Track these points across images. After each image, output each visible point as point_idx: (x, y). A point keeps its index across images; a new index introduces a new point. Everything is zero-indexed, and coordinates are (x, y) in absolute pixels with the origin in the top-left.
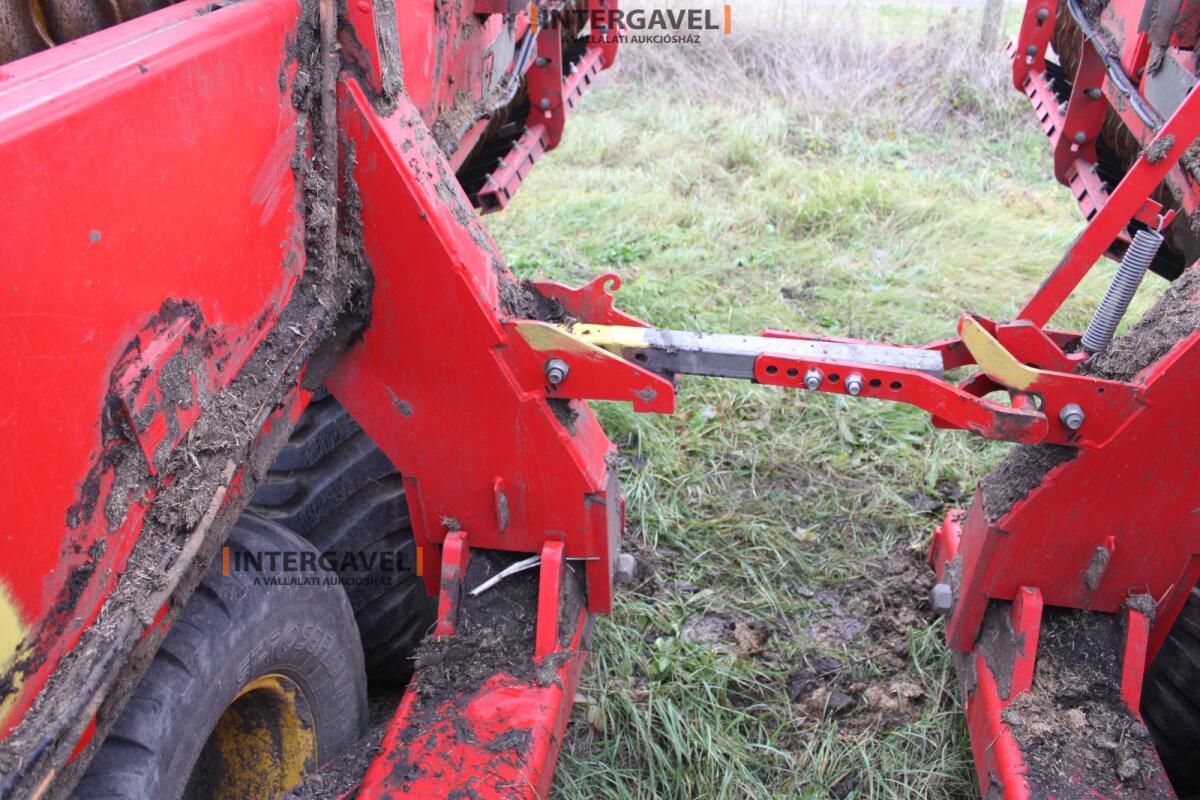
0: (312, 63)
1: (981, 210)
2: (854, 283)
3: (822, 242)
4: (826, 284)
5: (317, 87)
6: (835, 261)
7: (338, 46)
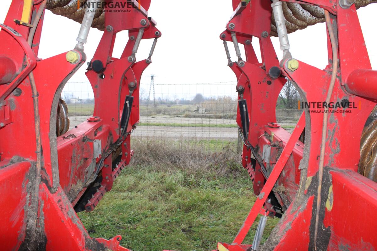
0: (33, 179)
1: (240, 201)
2: (204, 225)
3: (194, 213)
4: (195, 227)
5: (33, 186)
6: (198, 219)
7: (41, 175)
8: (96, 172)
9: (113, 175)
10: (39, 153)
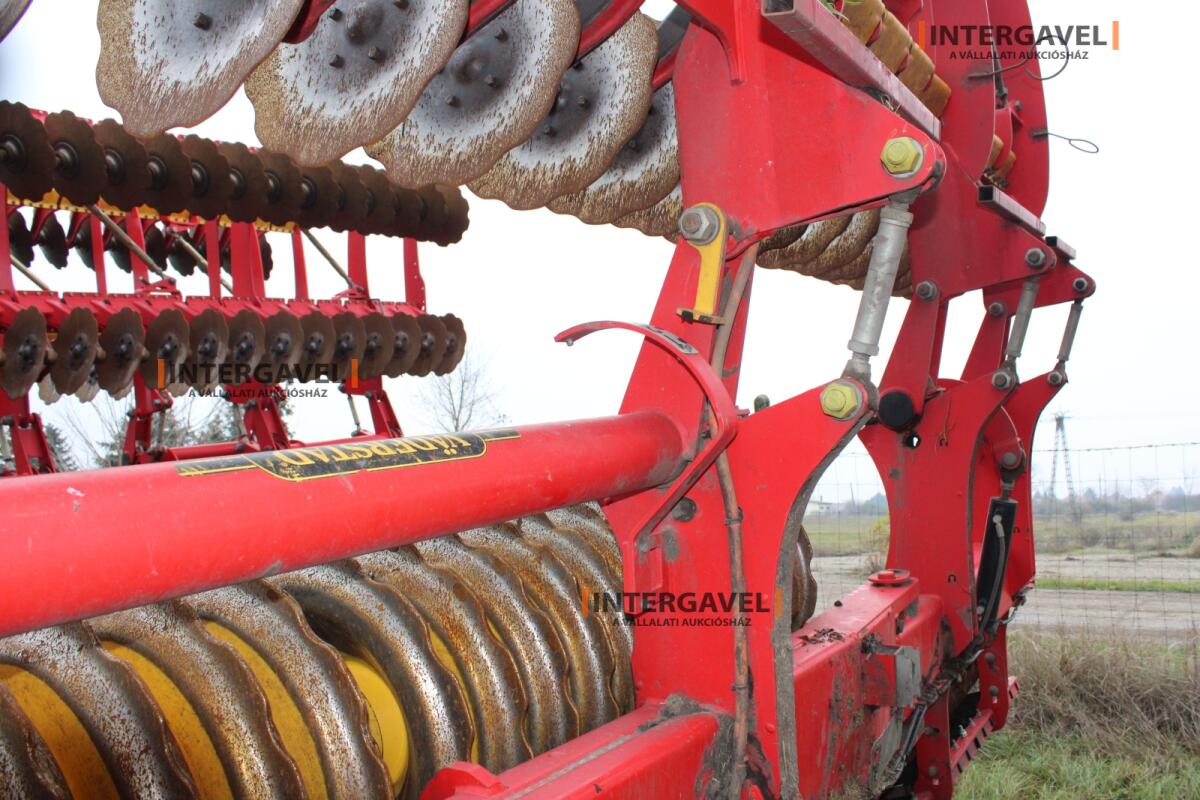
0: (723, 771)
5: (725, 792)
7: (746, 759)
8: (902, 753)
9: (953, 764)
10: (742, 692)
